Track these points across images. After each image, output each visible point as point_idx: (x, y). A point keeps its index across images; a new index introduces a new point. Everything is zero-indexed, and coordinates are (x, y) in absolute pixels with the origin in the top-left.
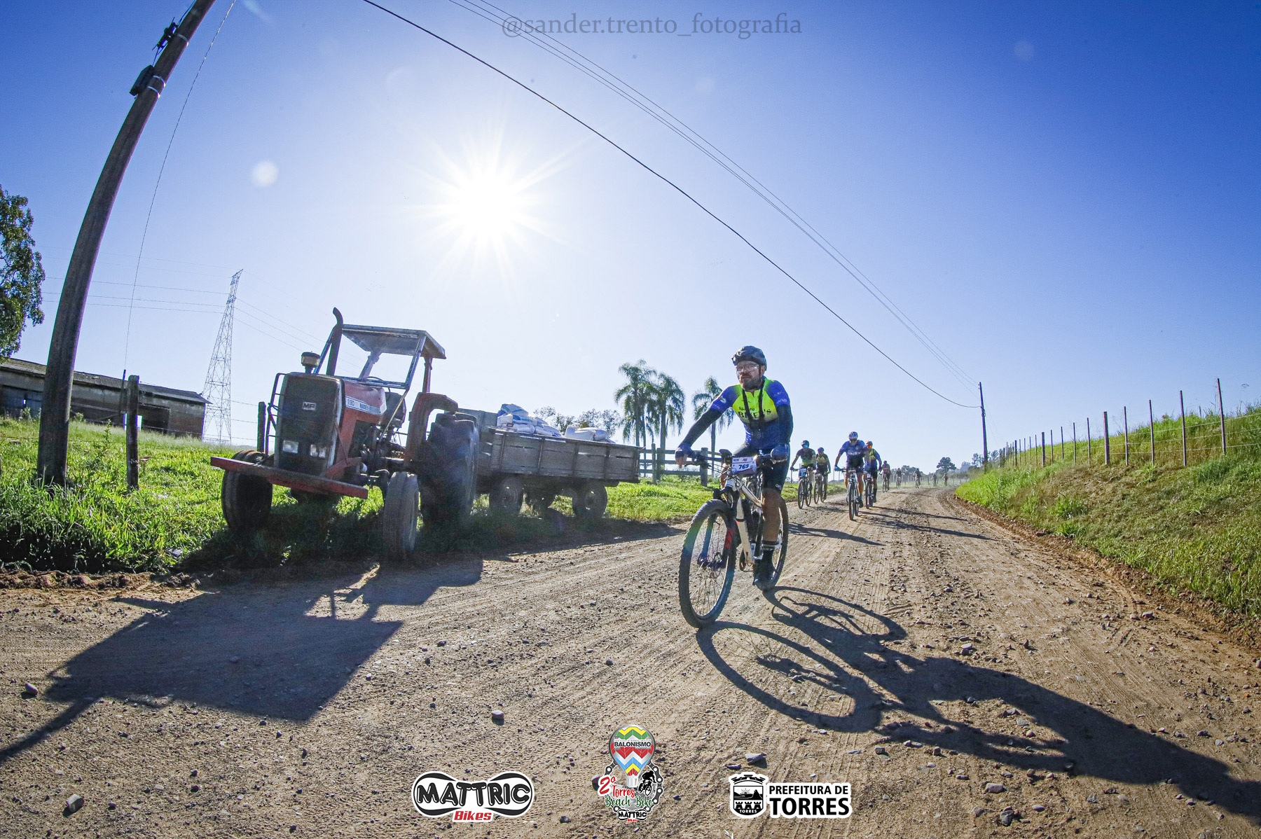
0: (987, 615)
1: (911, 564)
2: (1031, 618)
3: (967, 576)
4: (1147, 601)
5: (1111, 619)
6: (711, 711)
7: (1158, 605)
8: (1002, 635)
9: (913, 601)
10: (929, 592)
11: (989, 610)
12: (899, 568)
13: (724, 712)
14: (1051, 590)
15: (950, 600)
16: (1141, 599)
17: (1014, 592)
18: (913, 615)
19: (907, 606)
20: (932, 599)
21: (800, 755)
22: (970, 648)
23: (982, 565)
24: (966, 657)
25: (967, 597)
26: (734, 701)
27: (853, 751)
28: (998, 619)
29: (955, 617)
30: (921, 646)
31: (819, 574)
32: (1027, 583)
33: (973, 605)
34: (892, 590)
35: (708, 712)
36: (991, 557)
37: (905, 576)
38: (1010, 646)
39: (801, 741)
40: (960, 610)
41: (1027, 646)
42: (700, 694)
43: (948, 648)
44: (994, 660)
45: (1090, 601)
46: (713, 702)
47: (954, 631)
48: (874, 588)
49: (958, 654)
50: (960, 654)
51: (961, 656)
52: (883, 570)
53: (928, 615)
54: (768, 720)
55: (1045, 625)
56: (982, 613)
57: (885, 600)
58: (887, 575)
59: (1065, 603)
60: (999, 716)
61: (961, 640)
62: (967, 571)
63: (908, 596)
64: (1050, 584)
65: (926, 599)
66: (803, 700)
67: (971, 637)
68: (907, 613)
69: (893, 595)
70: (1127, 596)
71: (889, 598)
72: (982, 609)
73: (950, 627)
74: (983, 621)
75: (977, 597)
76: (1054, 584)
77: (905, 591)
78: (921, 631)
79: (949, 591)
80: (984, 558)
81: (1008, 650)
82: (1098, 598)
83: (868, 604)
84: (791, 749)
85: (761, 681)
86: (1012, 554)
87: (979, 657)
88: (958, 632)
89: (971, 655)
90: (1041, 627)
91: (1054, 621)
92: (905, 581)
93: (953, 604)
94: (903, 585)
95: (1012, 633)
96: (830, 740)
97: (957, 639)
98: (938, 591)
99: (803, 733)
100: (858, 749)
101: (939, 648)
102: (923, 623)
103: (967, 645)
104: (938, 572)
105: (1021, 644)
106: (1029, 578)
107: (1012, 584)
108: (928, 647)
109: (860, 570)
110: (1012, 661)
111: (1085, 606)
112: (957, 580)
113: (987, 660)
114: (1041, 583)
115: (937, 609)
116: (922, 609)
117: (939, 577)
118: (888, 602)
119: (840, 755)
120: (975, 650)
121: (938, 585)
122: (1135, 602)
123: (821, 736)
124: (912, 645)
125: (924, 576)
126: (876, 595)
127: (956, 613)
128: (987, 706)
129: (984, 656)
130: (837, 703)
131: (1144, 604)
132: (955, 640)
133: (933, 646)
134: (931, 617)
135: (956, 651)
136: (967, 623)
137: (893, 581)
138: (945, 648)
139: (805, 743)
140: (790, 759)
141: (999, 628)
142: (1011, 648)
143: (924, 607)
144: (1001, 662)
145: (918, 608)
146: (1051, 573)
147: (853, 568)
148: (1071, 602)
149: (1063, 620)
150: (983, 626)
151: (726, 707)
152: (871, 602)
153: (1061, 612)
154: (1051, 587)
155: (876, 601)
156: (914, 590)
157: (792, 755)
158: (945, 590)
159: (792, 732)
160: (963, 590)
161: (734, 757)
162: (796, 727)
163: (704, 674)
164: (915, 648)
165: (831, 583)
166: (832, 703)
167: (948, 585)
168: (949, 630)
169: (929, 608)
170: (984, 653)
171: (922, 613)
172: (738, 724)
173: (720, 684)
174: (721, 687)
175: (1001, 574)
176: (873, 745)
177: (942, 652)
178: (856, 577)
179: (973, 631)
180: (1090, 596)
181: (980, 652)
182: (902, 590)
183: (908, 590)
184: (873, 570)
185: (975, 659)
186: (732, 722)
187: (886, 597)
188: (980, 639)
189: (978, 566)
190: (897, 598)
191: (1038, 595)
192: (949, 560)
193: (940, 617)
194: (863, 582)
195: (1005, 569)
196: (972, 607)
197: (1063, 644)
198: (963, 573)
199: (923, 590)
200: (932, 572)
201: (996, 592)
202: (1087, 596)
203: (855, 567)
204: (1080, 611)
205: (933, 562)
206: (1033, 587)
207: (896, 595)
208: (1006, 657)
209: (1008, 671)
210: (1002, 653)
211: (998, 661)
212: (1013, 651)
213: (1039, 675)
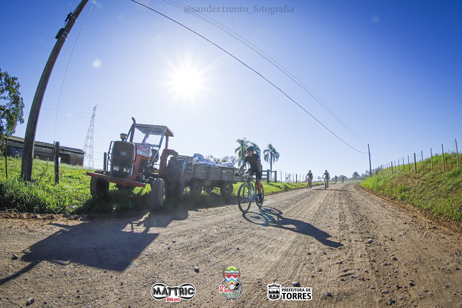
0: (376, 229)
1: (346, 211)
2: (392, 229)
3: (367, 215)
4: (433, 222)
5: (421, 229)
6: (278, 266)
7: (437, 223)
8: (382, 236)
9: (348, 224)
10: (354, 221)
11: (377, 227)
12: (342, 212)
13: (283, 267)
14: (398, 219)
15: (362, 224)
16: (431, 221)
17: (385, 220)
18: (349, 229)
19: (346, 226)
20: (355, 223)
21: (312, 282)
22: (371, 241)
23: (372, 211)
24: (370, 244)
25: (368, 222)
26: (286, 262)
27: (332, 280)
28: (380, 230)
29: (364, 230)
30: (353, 240)
31: (313, 215)
32: (389, 217)
33: (370, 225)
34: (341, 220)
36: (375, 208)
37: (345, 215)
38: (385, 240)
39: (312, 277)
40: (366, 227)
41: (391, 240)
42: (273, 260)
43: (363, 241)
44: (380, 245)
45: (412, 222)
46: (278, 263)
48: (334, 220)
49: (367, 243)
51: (368, 244)
52: (336, 213)
53: (355, 229)
54: (299, 269)
55: (397, 232)
56: (374, 228)
57: (338, 224)
58: (338, 215)
59: (403, 224)
60: (384, 265)
62: (367, 213)
63: (346, 222)
64: (397, 217)
65: (353, 223)
66: (312, 261)
67: (371, 237)
68: (347, 228)
69: (341, 222)
70: (425, 220)
71: (340, 223)
72: (374, 226)
73: (363, 233)
74: (374, 231)
75: (372, 222)
76: (399, 217)
77: (345, 220)
78: (353, 235)
79: (361, 220)
80: (373, 208)
81: (385, 241)
82: (415, 221)
84: (309, 280)
85: (295, 254)
86: (383, 206)
87: (374, 244)
88: (366, 235)
89: (371, 243)
90: (396, 233)
91: (400, 230)
92: (345, 217)
93: (363, 225)
94: (344, 218)
95: (386, 235)
96: (323, 276)
97: (366, 237)
98: (357, 220)
99: (313, 274)
101: (360, 241)
102: (353, 232)
103: (370, 240)
104: (357, 213)
105: (389, 239)
106: (390, 215)
107: (384, 217)
108: (356, 241)
109: (328, 213)
110: (386, 245)
111: (411, 224)
112: (364, 216)
113: (378, 245)
114: (394, 217)
115: (357, 227)
116: (352, 227)
117: (357, 215)
118: (340, 225)
119: (327, 282)
120: (373, 241)
121: (357, 218)
122: (428, 222)
123: (319, 275)
124: (350, 240)
125: (351, 215)
126: (335, 222)
127: (365, 228)
128: (379, 262)
129: (376, 244)
130: (324, 262)
131: (432, 223)
133: (357, 240)
134: (355, 230)
135: (366, 242)
136: (369, 231)
137: (341, 217)
138: (362, 241)
139: (314, 277)
140: (309, 283)
141: (380, 233)
142: (386, 241)
143: (353, 226)
144: (382, 245)
145: (350, 227)
146: (397, 213)
147: (325, 213)
148: (406, 223)
149: (403, 230)
150: (375, 232)
151: (283, 265)
152: (333, 225)
153: (402, 227)
154: (398, 218)
155: (335, 224)
156: (348, 220)
158: (360, 220)
159: (309, 274)
160: (366, 220)
161: (288, 284)
162: (310, 272)
163: (274, 252)
164: (351, 241)
165: (318, 218)
166: (322, 262)
167: (361, 218)
168: (363, 234)
169: (355, 226)
170: (376, 242)
171: (352, 228)
172: (288, 271)
174: (281, 257)
175: (379, 214)
176: (339, 277)
177: (361, 243)
178: (326, 216)
179: (371, 234)
180: (412, 221)
181: (375, 242)
182: (344, 220)
183: (346, 220)
184: (333, 213)
185: (373, 245)
186: (286, 270)
187: (339, 223)
188: (374, 237)
190: (343, 223)
191: (394, 221)
192: (360, 209)
193: (359, 230)
194: (330, 217)
195: (381, 212)
196: (370, 226)
197: (404, 238)
198: (365, 214)
199: (352, 220)
200: (354, 213)
201: (378, 220)
202: (411, 221)
203: (326, 212)
204: (409, 226)
205: (354, 210)
206: (391, 218)
208: (384, 244)
209: (386, 249)
210: (383, 242)
211: (381, 245)
212: (387, 241)
213: (397, 250)
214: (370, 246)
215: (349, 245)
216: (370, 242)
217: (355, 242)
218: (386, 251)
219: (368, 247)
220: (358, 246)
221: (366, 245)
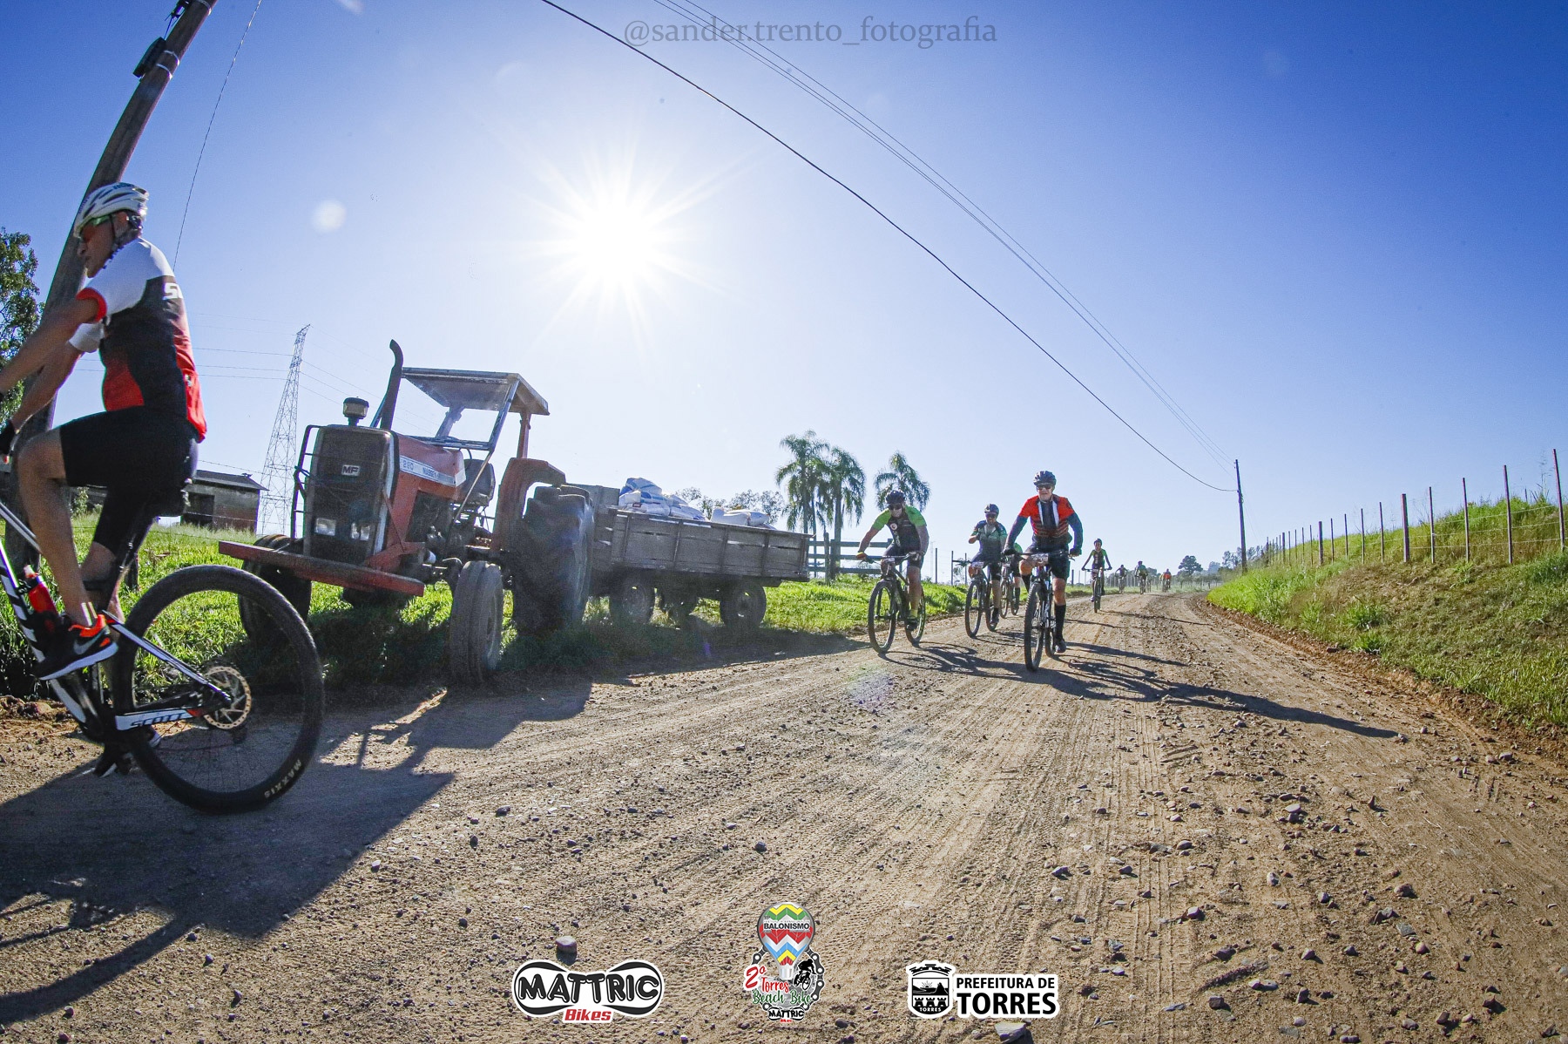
0: (1303, 760)
2: (1361, 763)
4: (1497, 739)
5: (1464, 762)
6: (930, 937)
7: (1512, 744)
8: (1334, 789)
9: (1198, 741)
10: (1215, 727)
11: (1304, 753)
13: (950, 939)
15: (1248, 740)
16: (1488, 735)
18: (1204, 762)
19: (1192, 748)
20: (1223, 738)
21: (1087, 1020)
22: (1299, 811)
23: (1272, 690)
24: (1297, 825)
25: (1269, 735)
26: (965, 915)
27: (1172, 1005)
28: (1318, 765)
29: (1262, 763)
30: (1230, 810)
31: (1059, 701)
32: (1338, 714)
34: (1165, 724)
35: (924, 938)
36: (1280, 680)
38: (1352, 807)
39: (1087, 991)
40: (1265, 753)
41: (1372, 806)
42: (908, 904)
43: (1268, 812)
44: (1337, 830)
45: (1426, 737)
46: (930, 918)
47: (1267, 785)
48: (1139, 723)
49: (1284, 821)
50: (1287, 822)
51: (1289, 824)
53: (1225, 760)
54: (1025, 952)
55: (1383, 773)
56: (1297, 758)
57: (1159, 739)
58: (1151, 703)
59: (1397, 741)
60: (1371, 921)
61: (1282, 799)
63: (1189, 734)
64: (1368, 716)
65: (1215, 737)
66: (1076, 911)
67: (1294, 793)
68: (1196, 759)
69: (1168, 733)
70: (1468, 731)
71: (1163, 737)
72: (1294, 751)
73: (1260, 779)
74: (1301, 769)
75: (1281, 734)
76: (1373, 715)
77: (1183, 726)
78: (1223, 786)
79: (1242, 725)
80: (1271, 680)
81: (1349, 813)
82: (1436, 734)
83: (1137, 746)
84: (1072, 1009)
85: (1004, 877)
86: (1305, 675)
87: (1314, 825)
88: (1272, 787)
89: (1301, 822)
90: (1380, 777)
91: (1393, 767)
92: (1178, 713)
93: (1252, 744)
94: (1178, 718)
95: (1346, 785)
96: (1132, 985)
97: (1276, 797)
98: (1226, 725)
99: (1086, 975)
100: (1179, 1000)
101: (1256, 813)
102: (1222, 774)
103: (1294, 806)
105: (1362, 802)
106: (1339, 707)
108: (1240, 811)
109: (1112, 695)
110: (1360, 830)
111: (1424, 745)
113: (1327, 829)
114: (1356, 714)
115: (1233, 752)
116: (1215, 753)
118: (1164, 743)
119: (1152, 1015)
120: (1305, 814)
121: (1224, 717)
122: (1482, 739)
123: (1115, 978)
124: (1216, 809)
126: (1144, 732)
127: (1262, 758)
128: (1350, 906)
129: (1320, 824)
130: (1128, 914)
131: (1494, 741)
132: (1274, 800)
133: (1246, 810)
134: (1229, 765)
135: (1281, 818)
136: (1281, 772)
137: (1163, 711)
138: (1263, 812)
139: (1094, 994)
140: (1072, 1029)
141: (1325, 779)
142: (1354, 810)
143: (1215, 749)
144: (1346, 831)
145: (1207, 751)
146: (1364, 700)
148: (1405, 740)
149: (1404, 765)
150: (1304, 776)
151: (952, 928)
152: (1140, 743)
153: (1397, 754)
154: (1371, 718)
155: (1146, 741)
156: (1194, 724)
157: (1074, 1022)
158: (1237, 723)
159: (1068, 974)
160: (1259, 724)
161: (976, 1032)
162: (1072, 963)
163: (911, 866)
164: (1222, 813)
165: (1078, 714)
166: (1121, 913)
167: (1239, 718)
168: (1261, 784)
169: (1223, 750)
170: (1319, 818)
171: (1215, 758)
172: (976, 962)
173: (939, 885)
174: (942, 890)
175: (1300, 702)
176: (1202, 990)
177: (1260, 819)
178: (1109, 706)
179: (1292, 784)
180: (1425, 732)
181: (1313, 817)
182: (1179, 724)
183: (1186, 724)
185: (1309, 828)
186: (965, 957)
187: (1159, 735)
188: (1307, 797)
189: (1267, 691)
190: (1175, 737)
192: (1227, 683)
193: (1242, 764)
194: (1122, 713)
195: (1304, 695)
196: (1279, 749)
197: (1417, 801)
199: (1207, 724)
201: (1302, 727)
202: (1421, 731)
203: (1105, 691)
204: (1420, 753)
207: (1172, 733)
208: (1351, 824)
209: (1360, 845)
210: (1343, 817)
211: (1341, 830)
212: (1357, 814)
213: (1404, 851)
214: (1299, 836)
215: (1218, 828)
216: (1296, 818)
217: (1240, 819)
218: (1364, 854)
219: (1293, 837)
220: (1255, 837)
221: (1283, 832)
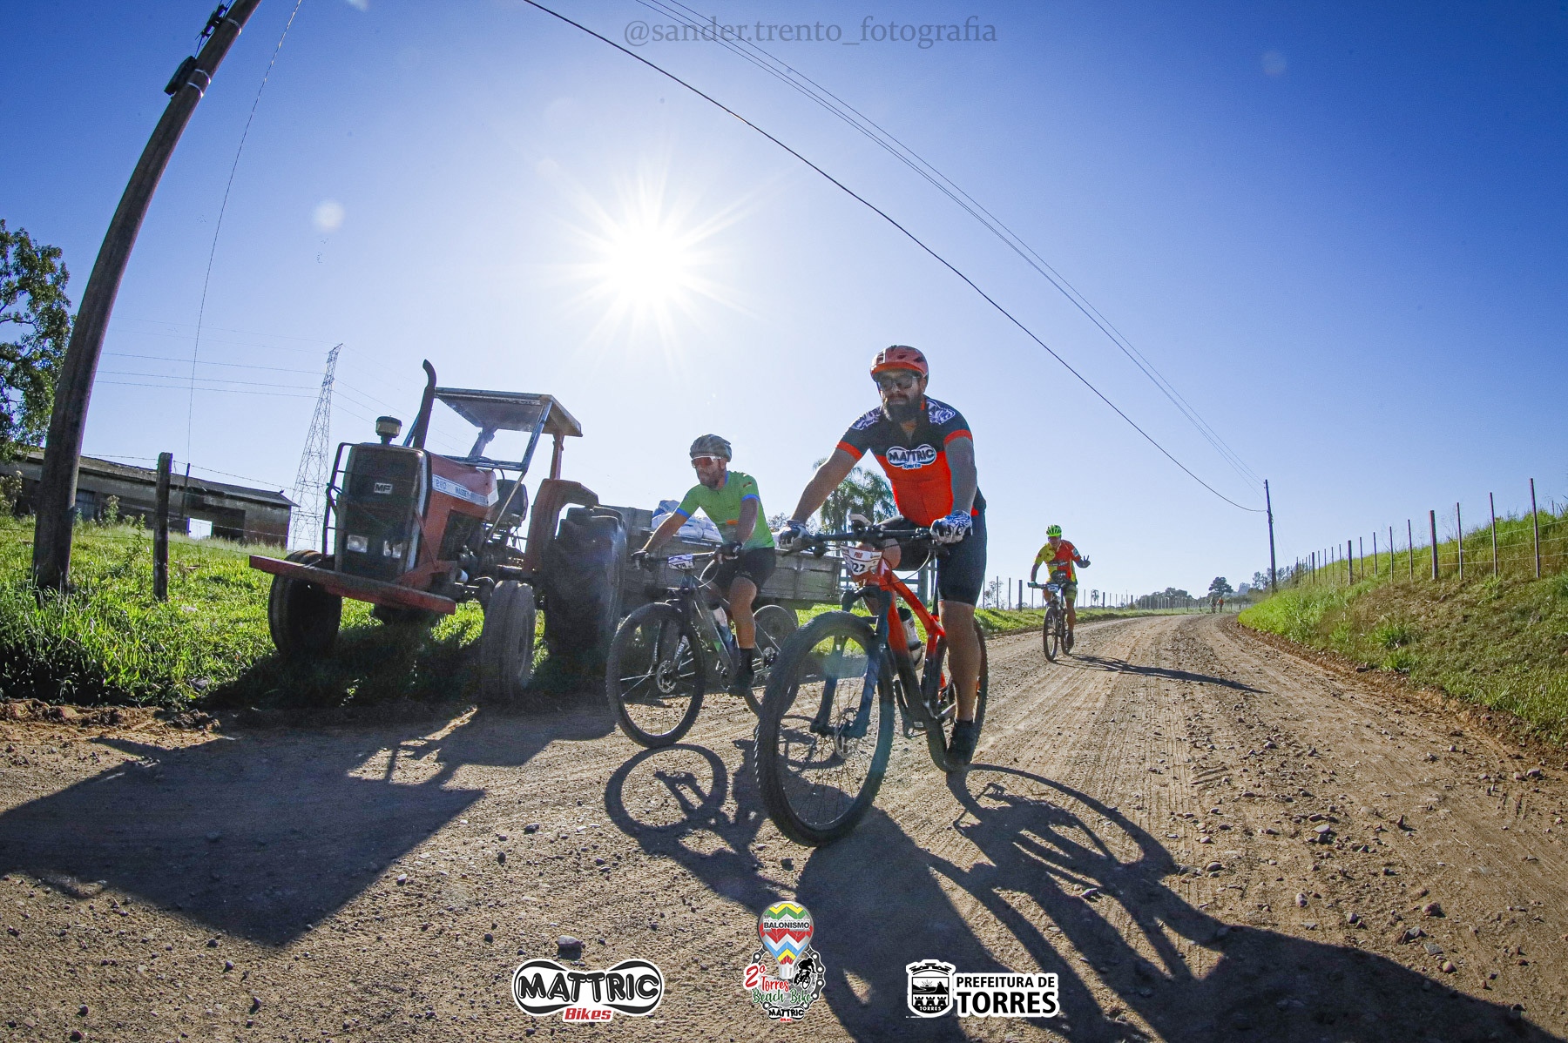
0: (1333, 780)
1: (1209, 710)
2: (1390, 782)
3: (1287, 725)
4: (1525, 755)
5: (1492, 780)
7: (1540, 760)
8: (1364, 809)
9: (1228, 762)
10: (1245, 749)
11: (1333, 773)
12: (1196, 716)
14: (1401, 742)
15: (1278, 760)
16: (1516, 752)
17: (1356, 747)
18: (1234, 783)
19: (1222, 770)
20: (1253, 759)
22: (1328, 832)
23: (1302, 711)
24: (1326, 846)
25: (1298, 756)
28: (1348, 785)
29: (1292, 784)
30: (1259, 831)
31: (1091, 725)
32: (1368, 734)
33: (1310, 767)
34: (1195, 746)
36: (1310, 700)
37: (1207, 727)
38: (1380, 827)
40: (1294, 773)
41: (1401, 826)
43: (1297, 833)
44: (1366, 850)
45: (1455, 755)
47: (1296, 807)
48: (1170, 745)
49: (1313, 842)
50: (1316, 842)
51: (1318, 845)
52: (1175, 718)
53: (1255, 781)
55: (1411, 792)
56: (1327, 778)
57: (1189, 761)
58: (1182, 725)
59: (1426, 760)
60: (1399, 941)
61: (1311, 819)
62: (1285, 719)
63: (1219, 755)
64: (1397, 735)
65: (1245, 758)
67: (1324, 814)
68: (1226, 780)
69: (1198, 755)
70: (1496, 748)
71: (1194, 759)
72: (1324, 772)
73: (1290, 800)
74: (1331, 790)
75: (1311, 755)
76: (1402, 734)
77: (1213, 748)
78: (1252, 808)
79: (1272, 746)
80: (1301, 701)
81: (1378, 832)
82: (1465, 752)
83: (1167, 768)
86: (1334, 695)
87: (1343, 846)
88: (1301, 808)
89: (1330, 843)
90: (1409, 797)
91: (1422, 786)
92: (1208, 734)
93: (1282, 765)
94: (1208, 740)
95: (1375, 805)
97: (1305, 818)
98: (1256, 746)
101: (1285, 834)
102: (1252, 795)
103: (1324, 827)
104: (1249, 720)
105: (1391, 822)
106: (1368, 726)
107: (1349, 735)
108: (1269, 832)
109: (1144, 718)
110: (1389, 849)
111: (1452, 763)
112: (1277, 730)
113: (1355, 849)
114: (1386, 733)
115: (1263, 773)
116: (1244, 774)
117: (1252, 727)
118: (1195, 765)
120: (1334, 834)
121: (1254, 738)
122: (1510, 756)
124: (1246, 831)
125: (1231, 726)
126: (1175, 754)
127: (1292, 779)
128: (1378, 926)
129: (1349, 844)
131: (1522, 758)
132: (1303, 821)
133: (1277, 831)
134: (1259, 786)
135: (1310, 838)
136: (1311, 793)
137: (1193, 733)
138: (1293, 832)
141: (1355, 799)
142: (1382, 830)
143: (1245, 771)
144: (1374, 851)
145: (1237, 772)
146: (1393, 719)
147: (1134, 716)
148: (1434, 759)
149: (1432, 784)
150: (1333, 796)
152: (1171, 765)
153: (1426, 773)
154: (1400, 738)
155: (1177, 763)
156: (1225, 746)
158: (1267, 744)
160: (1290, 745)
164: (1251, 834)
165: (1109, 737)
167: (1269, 739)
168: (1290, 805)
169: (1253, 772)
170: (1348, 838)
171: (1246, 780)
175: (1330, 722)
177: (1290, 840)
178: (1140, 729)
179: (1321, 805)
180: (1454, 750)
181: (1343, 837)
182: (1209, 746)
183: (1216, 746)
184: (1161, 718)
185: (1339, 848)
187: (1190, 757)
188: (1336, 816)
189: (1297, 712)
190: (1205, 759)
191: (1388, 749)
192: (1257, 704)
193: (1272, 785)
194: (1153, 735)
195: (1333, 715)
196: (1309, 769)
197: (1445, 819)
198: (1280, 721)
199: (1237, 746)
200: (1241, 720)
201: (1332, 747)
202: (1450, 749)
203: (1136, 714)
204: (1448, 771)
205: (1237, 707)
206: (1378, 740)
207: (1202, 754)
208: (1380, 844)
209: (1389, 864)
210: (1372, 837)
211: (1370, 850)
212: (1385, 834)
213: (1432, 869)
214: (1328, 856)
215: (1247, 849)
216: (1326, 838)
217: (1269, 840)
218: (1393, 874)
219: (1322, 858)
220: (1285, 858)
221: (1312, 853)
